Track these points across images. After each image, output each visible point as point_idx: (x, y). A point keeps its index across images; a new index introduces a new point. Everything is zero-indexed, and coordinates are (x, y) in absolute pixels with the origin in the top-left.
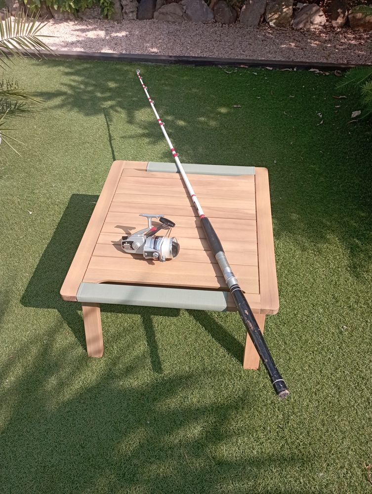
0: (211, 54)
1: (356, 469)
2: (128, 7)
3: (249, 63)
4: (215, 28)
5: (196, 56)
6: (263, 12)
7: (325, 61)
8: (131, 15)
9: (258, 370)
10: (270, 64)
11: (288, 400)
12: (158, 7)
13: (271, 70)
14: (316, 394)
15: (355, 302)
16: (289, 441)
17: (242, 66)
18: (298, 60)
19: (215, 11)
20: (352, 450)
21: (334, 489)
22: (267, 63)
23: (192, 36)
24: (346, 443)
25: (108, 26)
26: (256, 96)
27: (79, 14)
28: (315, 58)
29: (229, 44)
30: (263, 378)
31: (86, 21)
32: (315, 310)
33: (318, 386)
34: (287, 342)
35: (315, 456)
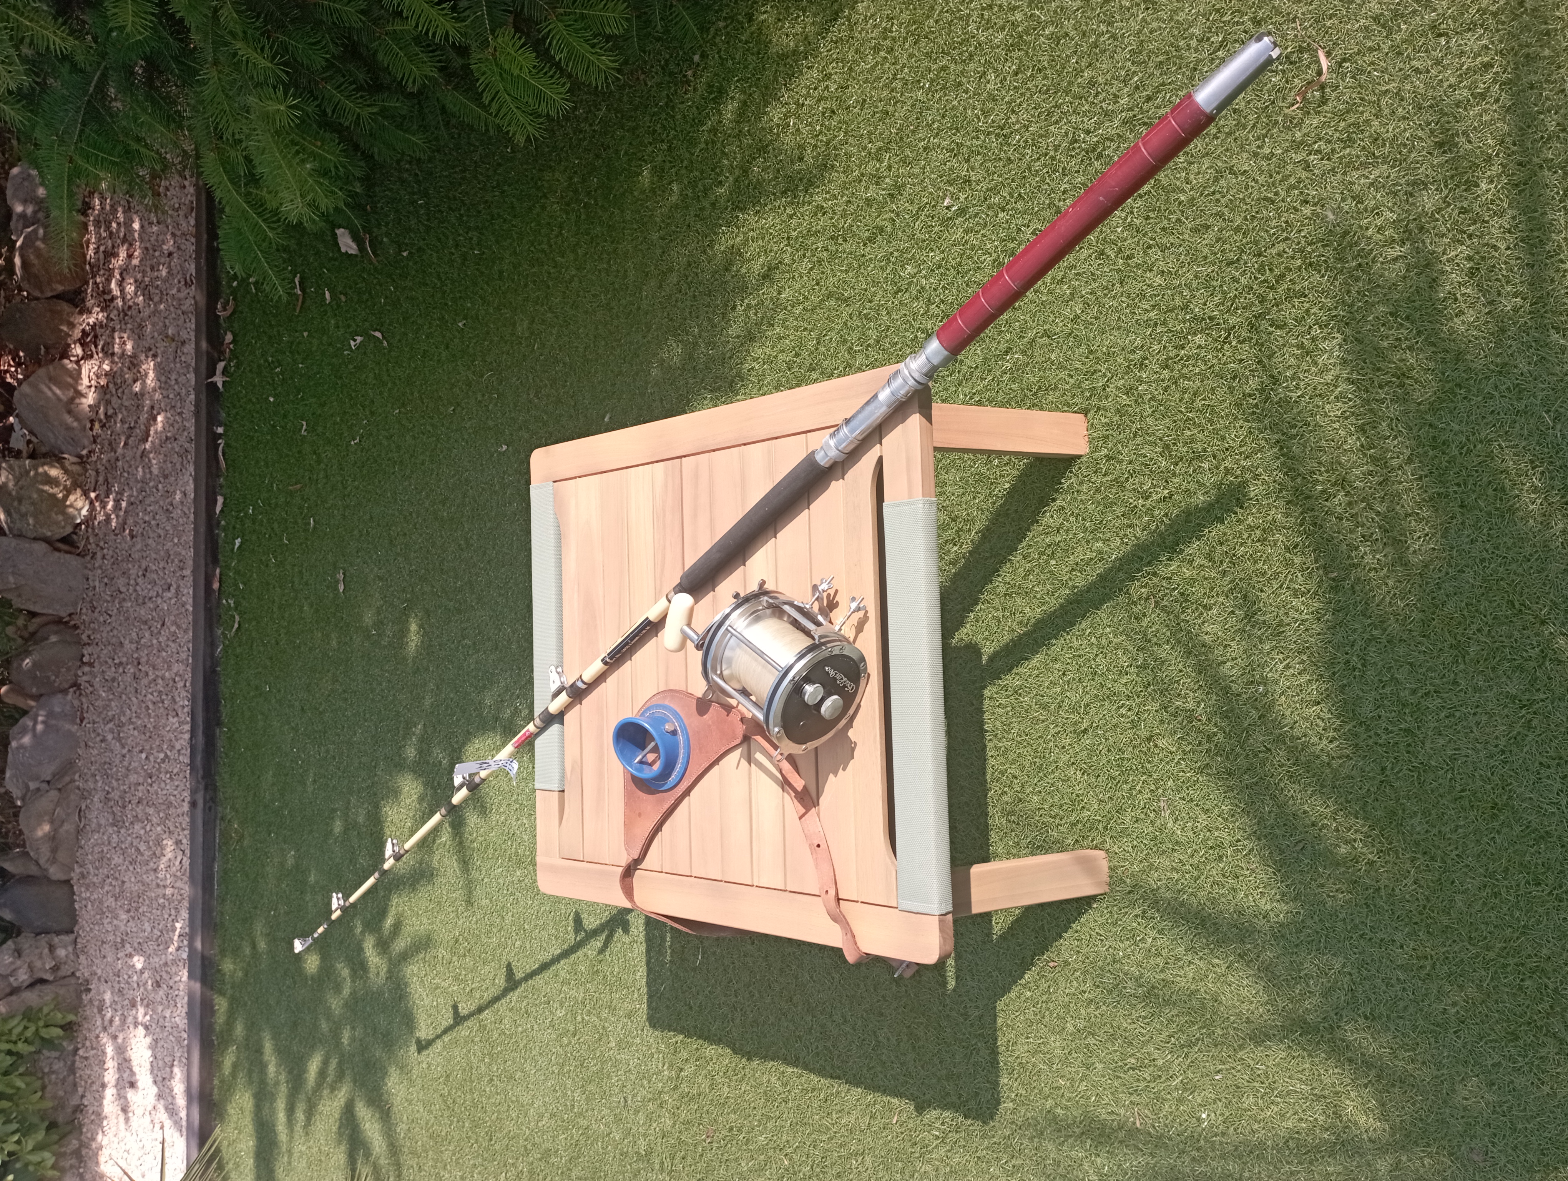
0: (181, 684)
1: (1305, 131)
2: (38, 964)
3: (206, 565)
4: (97, 686)
5: (187, 727)
6: (44, 545)
7: (190, 348)
8: (61, 953)
9: (1086, 415)
10: (207, 504)
11: (1156, 324)
12: (33, 870)
13: (225, 499)
14: (1130, 257)
15: (877, 183)
16: (1257, 309)
17: (216, 586)
18: (191, 425)
19: (43, 691)
20: (1259, 147)
21: (1362, 181)
22: (203, 515)
23: (125, 751)
24: (1244, 163)
25: (99, 1023)
26: (306, 530)
27: (60, 1119)
28: (182, 379)
29: (147, 635)
30: (1107, 397)
31: (83, 1096)
32: (910, 284)
33: (1108, 251)
34: (1003, 347)
35: (1287, 239)
